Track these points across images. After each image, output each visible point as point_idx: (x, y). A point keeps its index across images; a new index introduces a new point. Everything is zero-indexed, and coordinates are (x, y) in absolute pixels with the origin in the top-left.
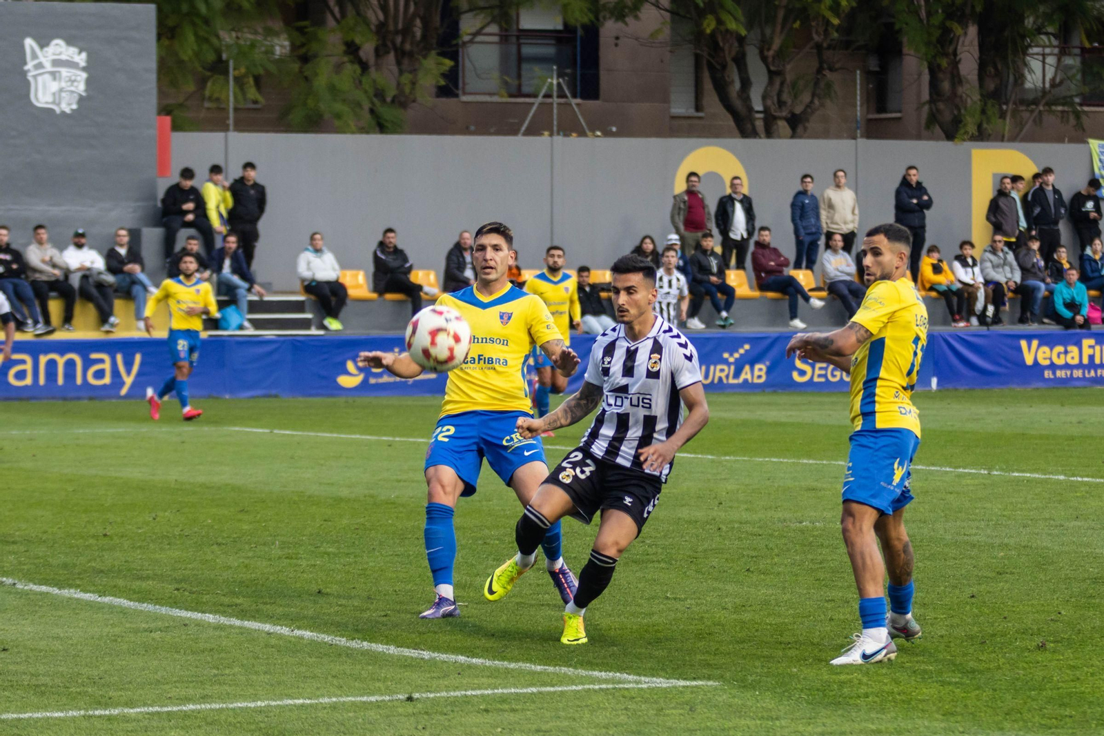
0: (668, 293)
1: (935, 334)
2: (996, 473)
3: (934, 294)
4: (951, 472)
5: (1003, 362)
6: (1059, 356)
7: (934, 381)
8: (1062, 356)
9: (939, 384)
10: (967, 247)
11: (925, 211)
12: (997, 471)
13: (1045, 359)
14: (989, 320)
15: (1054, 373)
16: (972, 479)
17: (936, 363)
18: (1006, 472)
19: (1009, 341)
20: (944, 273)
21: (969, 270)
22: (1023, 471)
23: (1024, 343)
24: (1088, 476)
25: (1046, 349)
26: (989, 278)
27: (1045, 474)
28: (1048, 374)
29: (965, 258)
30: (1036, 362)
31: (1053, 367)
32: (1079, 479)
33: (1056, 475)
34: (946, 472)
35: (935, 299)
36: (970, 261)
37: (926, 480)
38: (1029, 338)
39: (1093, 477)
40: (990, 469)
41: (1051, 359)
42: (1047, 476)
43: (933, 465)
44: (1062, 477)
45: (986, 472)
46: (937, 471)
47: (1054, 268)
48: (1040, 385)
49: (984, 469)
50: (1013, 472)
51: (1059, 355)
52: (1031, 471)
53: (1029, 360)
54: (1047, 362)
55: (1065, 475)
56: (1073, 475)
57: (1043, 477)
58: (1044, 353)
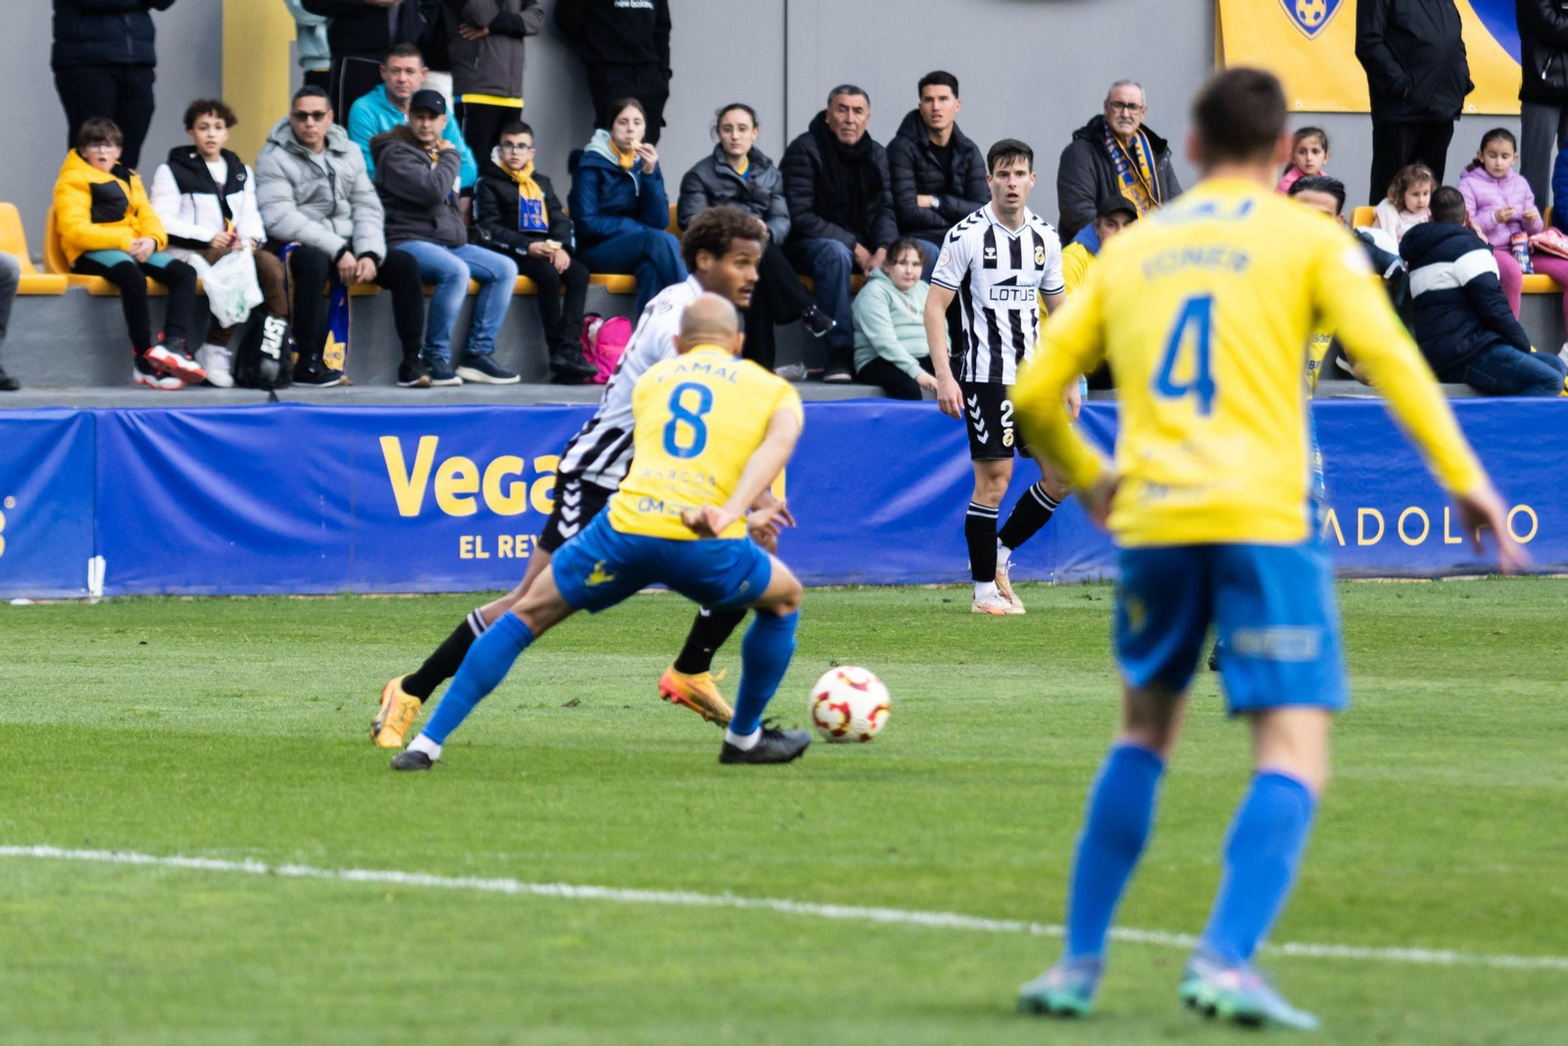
0: (1012, 281)
1: (100, 413)
2: (291, 870)
3: (95, 282)
4: (147, 867)
5: (322, 505)
6: (506, 492)
7: (97, 567)
8: (518, 488)
9: (108, 580)
10: (210, 120)
11: (153, 13)
12: (296, 863)
13: (460, 496)
14: (271, 368)
15: (491, 545)
16: (212, 889)
17: (103, 512)
18: (327, 867)
19: (349, 440)
20: (129, 217)
21: (209, 202)
22: (383, 865)
23: (391, 447)
24: (593, 882)
25: (465, 464)
26: (285, 230)
27: (455, 875)
28: (468, 547)
29: (201, 159)
30: (431, 508)
31: (486, 523)
32: (567, 891)
33: (492, 876)
34: (131, 870)
35: (99, 297)
36: (218, 170)
37: (64, 893)
38: (409, 428)
39: (609, 883)
40: (275, 859)
41: (478, 496)
42: (461, 882)
43: (87, 844)
44: (510, 886)
45: (260, 868)
46: (101, 863)
47: (491, 196)
48: (443, 582)
49: (257, 858)
50: (350, 867)
51: (506, 482)
52: (405, 865)
53: (409, 501)
54: (469, 508)
55: (522, 877)
56: (547, 879)
57: (449, 883)
58: (458, 476)
